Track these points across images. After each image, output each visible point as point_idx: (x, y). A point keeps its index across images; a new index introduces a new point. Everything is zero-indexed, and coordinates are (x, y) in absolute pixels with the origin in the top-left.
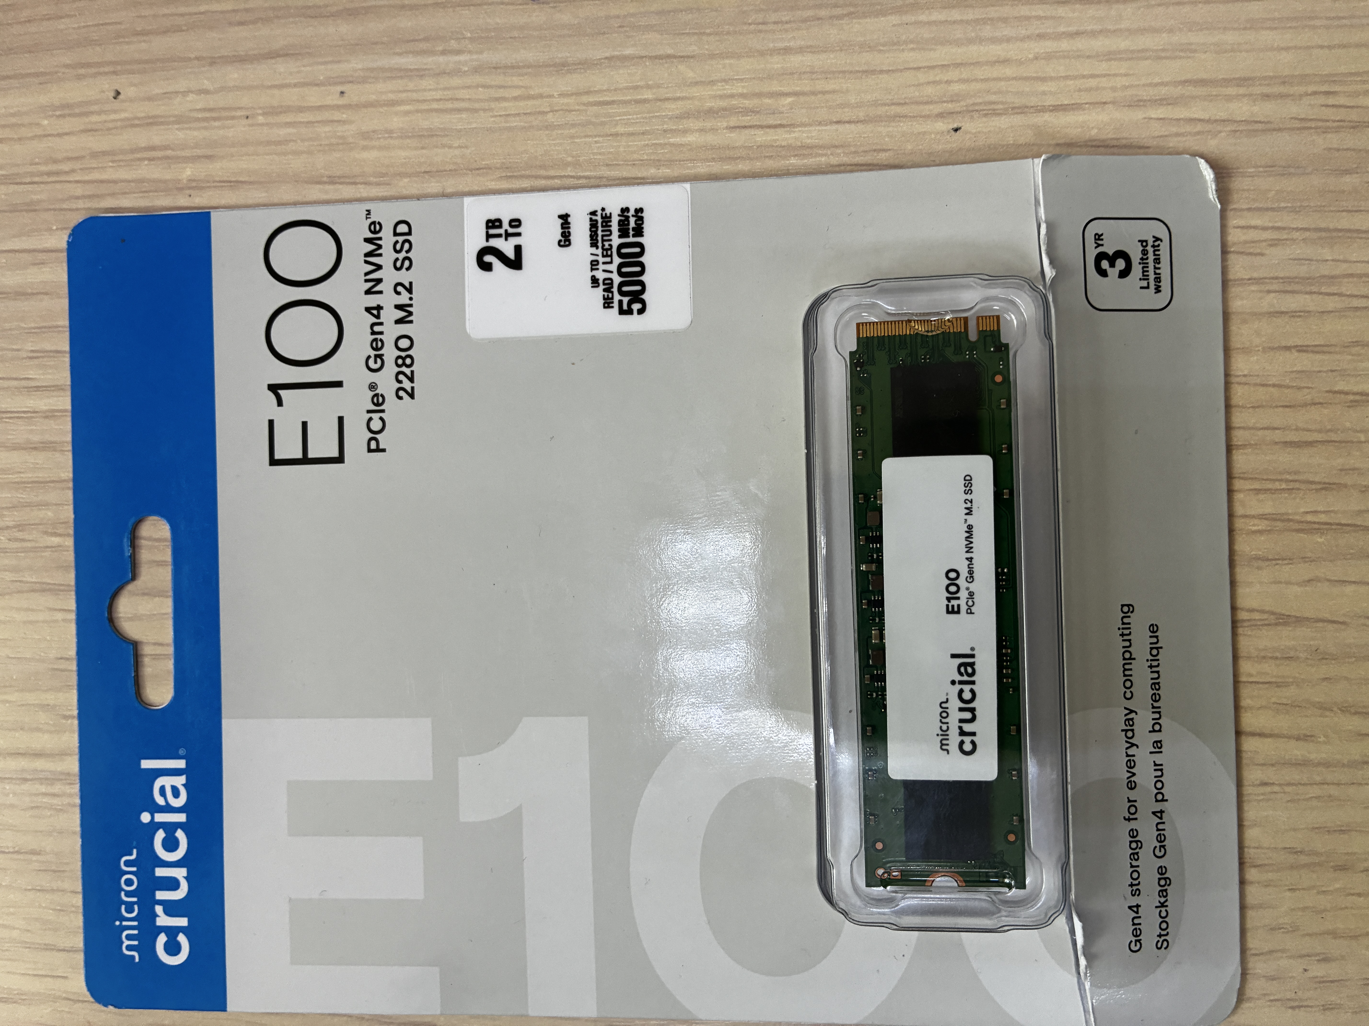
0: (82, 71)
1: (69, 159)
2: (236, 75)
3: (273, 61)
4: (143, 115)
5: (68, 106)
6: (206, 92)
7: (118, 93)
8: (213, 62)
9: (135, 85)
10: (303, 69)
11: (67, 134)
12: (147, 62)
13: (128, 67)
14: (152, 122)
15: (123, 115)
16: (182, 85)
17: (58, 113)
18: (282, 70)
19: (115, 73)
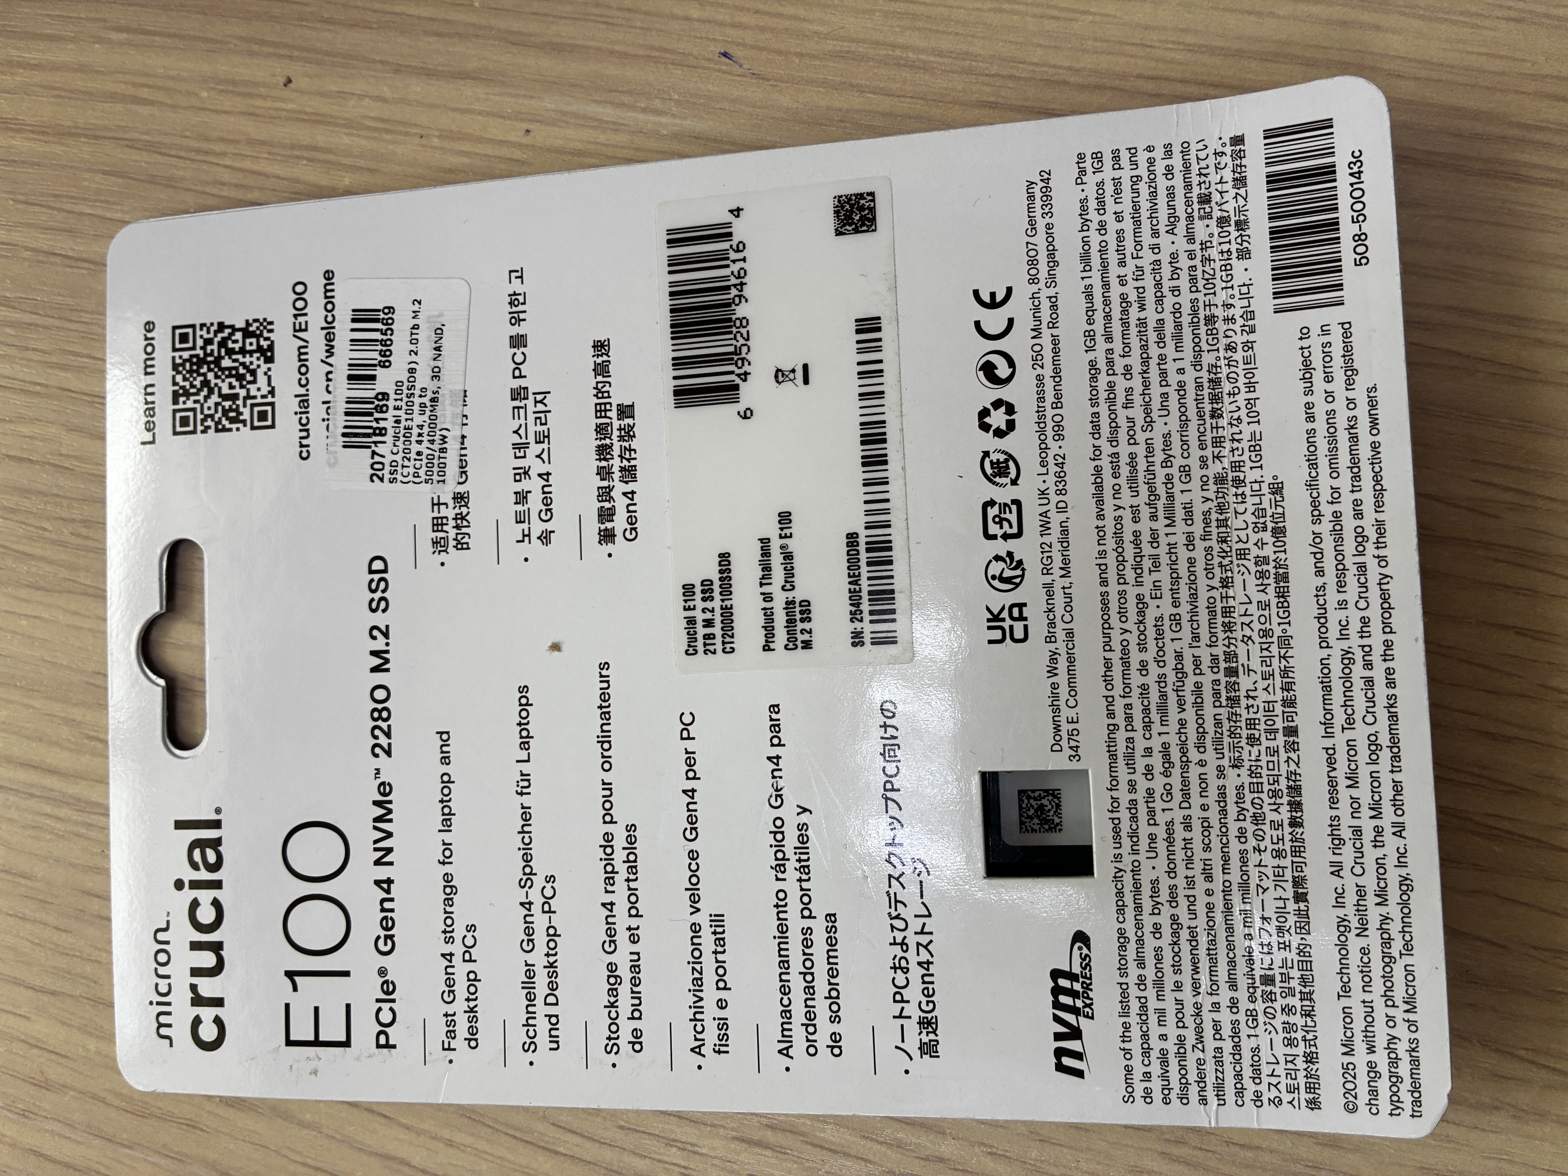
0: (256, 48)
1: (222, 140)
2: (419, 90)
3: (462, 83)
4: (312, 110)
5: (234, 82)
6: (384, 100)
7: (289, 81)
8: (398, 70)
9: (310, 77)
10: (492, 97)
11: (226, 112)
12: (327, 53)
13: (306, 54)
14: (318, 120)
15: (290, 106)
16: (360, 86)
17: (221, 87)
18: (469, 94)
19: (291, 58)
